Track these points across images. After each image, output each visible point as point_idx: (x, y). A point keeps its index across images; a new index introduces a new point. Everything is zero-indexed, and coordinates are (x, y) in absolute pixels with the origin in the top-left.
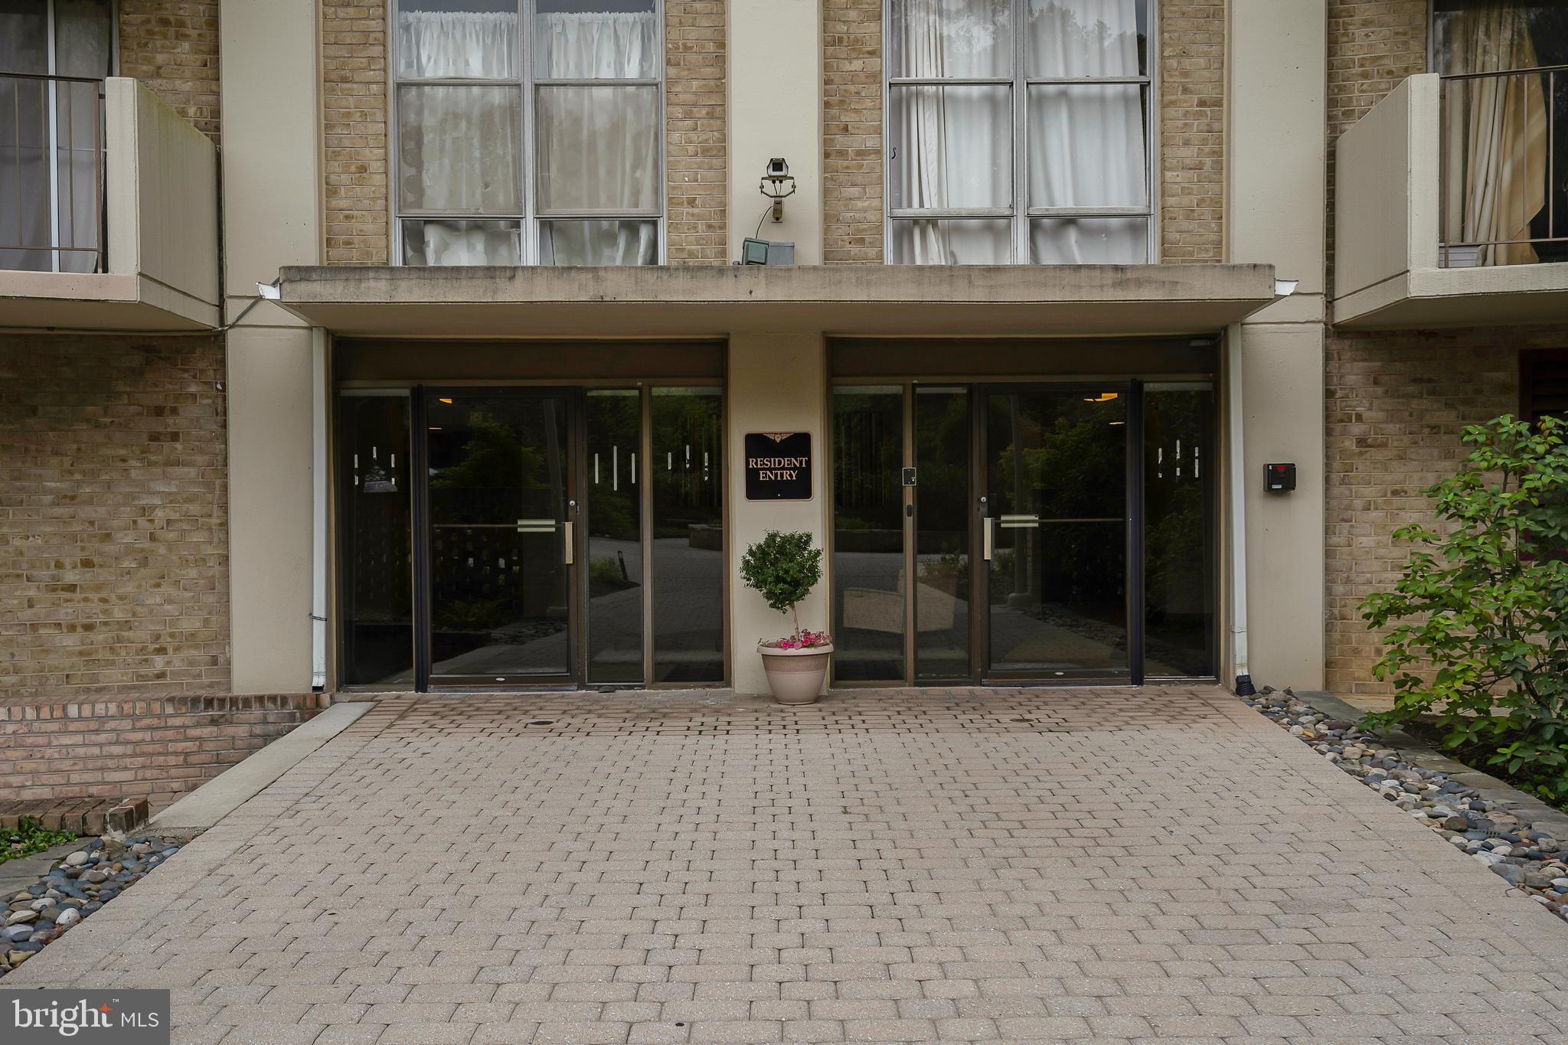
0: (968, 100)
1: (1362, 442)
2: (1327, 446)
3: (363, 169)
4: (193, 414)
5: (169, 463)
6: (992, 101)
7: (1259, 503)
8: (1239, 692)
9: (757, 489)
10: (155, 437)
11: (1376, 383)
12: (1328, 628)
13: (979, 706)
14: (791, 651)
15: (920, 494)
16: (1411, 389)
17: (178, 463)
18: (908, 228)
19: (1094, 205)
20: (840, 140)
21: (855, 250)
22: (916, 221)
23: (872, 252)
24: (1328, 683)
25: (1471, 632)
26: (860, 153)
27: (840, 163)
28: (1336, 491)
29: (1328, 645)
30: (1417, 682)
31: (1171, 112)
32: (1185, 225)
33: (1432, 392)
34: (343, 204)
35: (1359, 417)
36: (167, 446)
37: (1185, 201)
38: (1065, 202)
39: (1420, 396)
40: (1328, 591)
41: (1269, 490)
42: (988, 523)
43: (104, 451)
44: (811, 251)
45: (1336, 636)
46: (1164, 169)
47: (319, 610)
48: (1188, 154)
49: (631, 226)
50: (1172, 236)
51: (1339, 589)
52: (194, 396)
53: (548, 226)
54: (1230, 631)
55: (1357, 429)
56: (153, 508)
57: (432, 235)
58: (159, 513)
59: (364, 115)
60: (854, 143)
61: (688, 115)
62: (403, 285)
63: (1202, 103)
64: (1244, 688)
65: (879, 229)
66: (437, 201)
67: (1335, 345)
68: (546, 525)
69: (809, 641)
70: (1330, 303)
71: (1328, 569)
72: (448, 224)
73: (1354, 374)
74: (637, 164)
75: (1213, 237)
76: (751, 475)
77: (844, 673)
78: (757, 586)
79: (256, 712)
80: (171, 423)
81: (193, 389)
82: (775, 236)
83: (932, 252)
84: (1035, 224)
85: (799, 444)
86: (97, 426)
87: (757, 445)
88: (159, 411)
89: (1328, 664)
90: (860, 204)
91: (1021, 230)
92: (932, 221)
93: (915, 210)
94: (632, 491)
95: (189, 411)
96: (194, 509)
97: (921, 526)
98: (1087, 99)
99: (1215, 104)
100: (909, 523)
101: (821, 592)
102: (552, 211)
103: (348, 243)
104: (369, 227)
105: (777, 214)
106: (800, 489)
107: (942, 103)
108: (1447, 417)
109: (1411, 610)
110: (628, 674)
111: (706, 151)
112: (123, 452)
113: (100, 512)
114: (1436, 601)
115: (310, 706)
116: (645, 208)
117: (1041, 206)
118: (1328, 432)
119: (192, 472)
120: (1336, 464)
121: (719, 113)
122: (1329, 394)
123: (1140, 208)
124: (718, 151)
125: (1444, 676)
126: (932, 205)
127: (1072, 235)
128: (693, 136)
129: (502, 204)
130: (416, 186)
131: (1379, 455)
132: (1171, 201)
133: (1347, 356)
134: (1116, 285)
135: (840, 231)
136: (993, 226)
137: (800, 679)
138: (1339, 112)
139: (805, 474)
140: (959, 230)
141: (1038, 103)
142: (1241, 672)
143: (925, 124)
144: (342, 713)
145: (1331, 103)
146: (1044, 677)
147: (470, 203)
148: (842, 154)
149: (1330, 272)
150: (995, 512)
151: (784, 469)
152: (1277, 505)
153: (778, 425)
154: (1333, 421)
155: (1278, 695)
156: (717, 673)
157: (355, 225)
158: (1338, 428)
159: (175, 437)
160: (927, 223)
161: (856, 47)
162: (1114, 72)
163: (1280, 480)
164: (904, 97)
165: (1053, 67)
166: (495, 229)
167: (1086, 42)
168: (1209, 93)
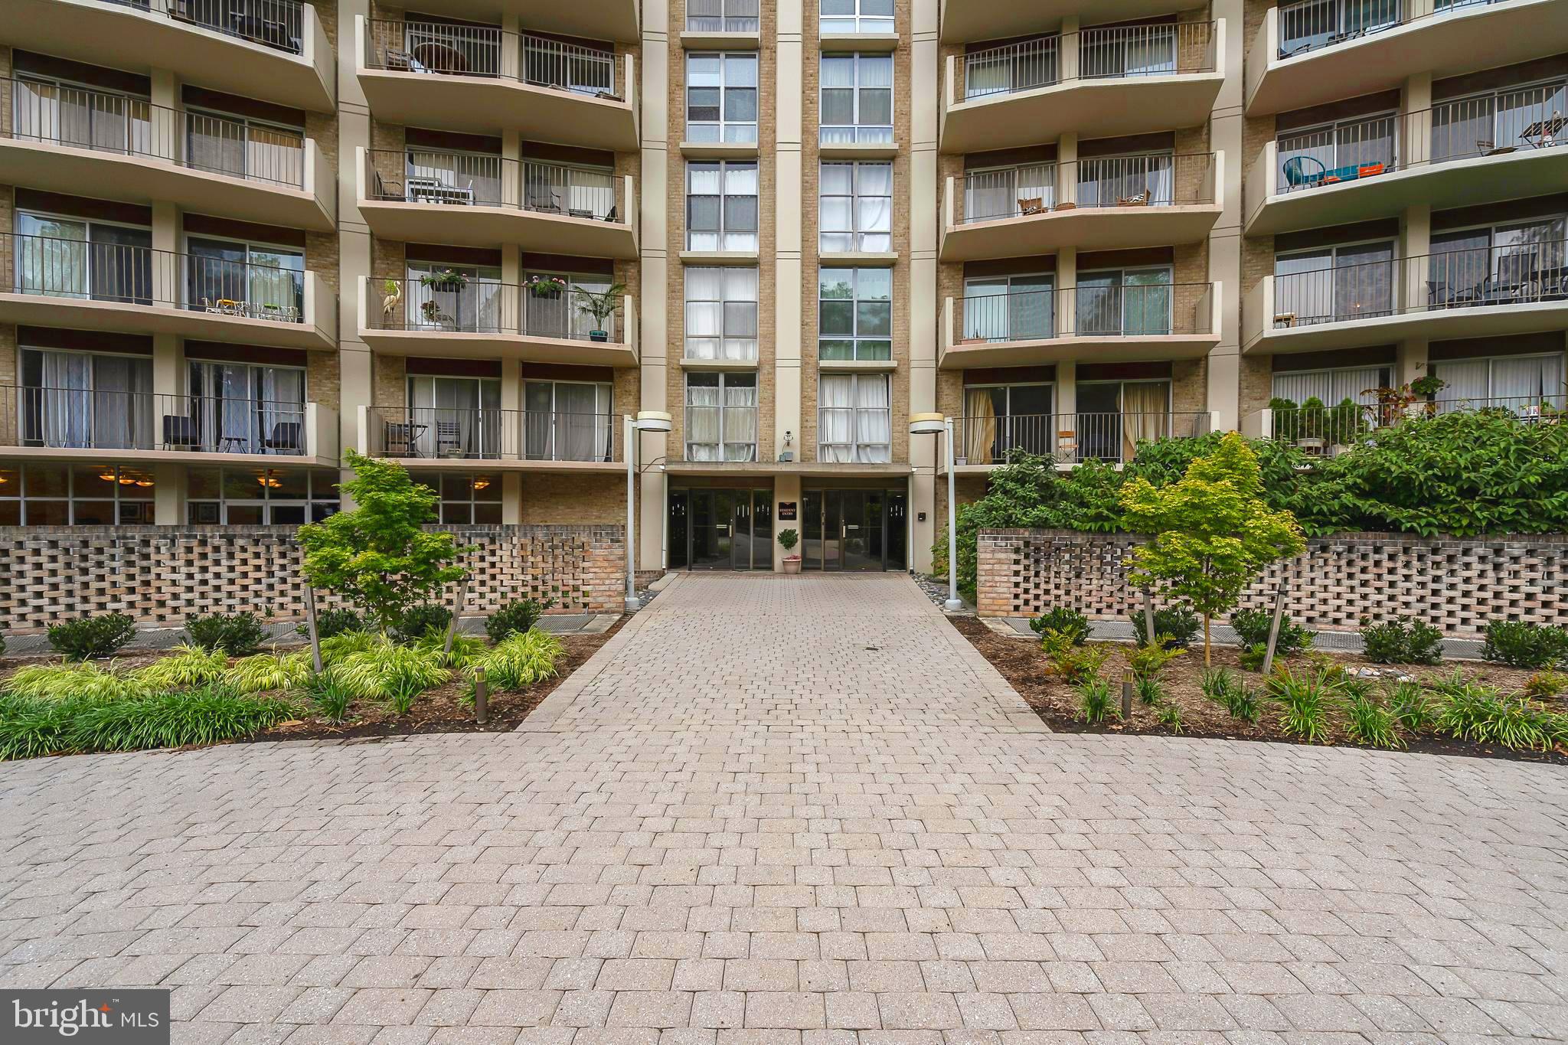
0: (841, 412)
3: (677, 430)
6: (847, 412)
7: (917, 524)
8: (910, 573)
9: (782, 517)
10: (621, 501)
13: (840, 575)
15: (826, 520)
18: (824, 447)
19: (874, 441)
20: (805, 424)
21: (809, 455)
22: (826, 445)
23: (814, 456)
26: (811, 427)
27: (805, 431)
31: (895, 417)
37: (899, 441)
38: (867, 441)
41: (919, 519)
42: (844, 527)
43: (605, 505)
44: (797, 457)
46: (893, 432)
47: (665, 548)
48: (899, 428)
49: (749, 446)
50: (895, 450)
53: (726, 445)
54: (909, 557)
55: (943, 504)
57: (694, 447)
59: (677, 415)
60: (809, 424)
61: (765, 417)
63: (903, 415)
64: (912, 572)
65: (816, 448)
66: (696, 438)
67: (938, 481)
68: (724, 526)
69: (795, 558)
70: (936, 470)
71: (935, 541)
72: (699, 444)
73: (943, 488)
74: (750, 428)
75: (905, 453)
76: (780, 513)
77: (803, 569)
78: (782, 543)
79: (647, 575)
82: (788, 450)
83: (830, 458)
84: (858, 446)
85: (794, 505)
86: (606, 498)
87: (782, 506)
90: (811, 440)
91: (854, 448)
92: (831, 445)
93: (826, 442)
94: (747, 518)
97: (827, 529)
98: (873, 412)
99: (907, 415)
100: (823, 527)
101: (799, 544)
102: (726, 442)
103: (673, 454)
104: (679, 445)
105: (788, 444)
106: (793, 517)
107: (833, 413)
110: (748, 568)
111: (769, 426)
115: (662, 574)
116: (752, 441)
117: (860, 441)
118: (936, 504)
120: (938, 513)
121: (773, 416)
122: (936, 494)
123: (887, 442)
124: (773, 426)
126: (830, 441)
127: (868, 449)
128: (766, 422)
129: (713, 440)
130: (690, 435)
132: (895, 440)
133: (942, 484)
135: (805, 449)
136: (847, 447)
137: (792, 568)
139: (795, 513)
140: (838, 449)
141: (860, 413)
142: (911, 569)
143: (829, 418)
144: (671, 576)
146: (860, 570)
147: (705, 439)
148: (806, 428)
149: (936, 460)
150: (846, 525)
151: (788, 512)
152: (921, 524)
153: (788, 501)
154: (937, 501)
155: (921, 574)
156: (771, 568)
157: (674, 445)
158: (939, 503)
160: (828, 446)
161: (810, 399)
162: (881, 406)
163: (922, 517)
164: (823, 411)
165: (864, 404)
166: (712, 446)
167: (873, 397)
168: (905, 412)
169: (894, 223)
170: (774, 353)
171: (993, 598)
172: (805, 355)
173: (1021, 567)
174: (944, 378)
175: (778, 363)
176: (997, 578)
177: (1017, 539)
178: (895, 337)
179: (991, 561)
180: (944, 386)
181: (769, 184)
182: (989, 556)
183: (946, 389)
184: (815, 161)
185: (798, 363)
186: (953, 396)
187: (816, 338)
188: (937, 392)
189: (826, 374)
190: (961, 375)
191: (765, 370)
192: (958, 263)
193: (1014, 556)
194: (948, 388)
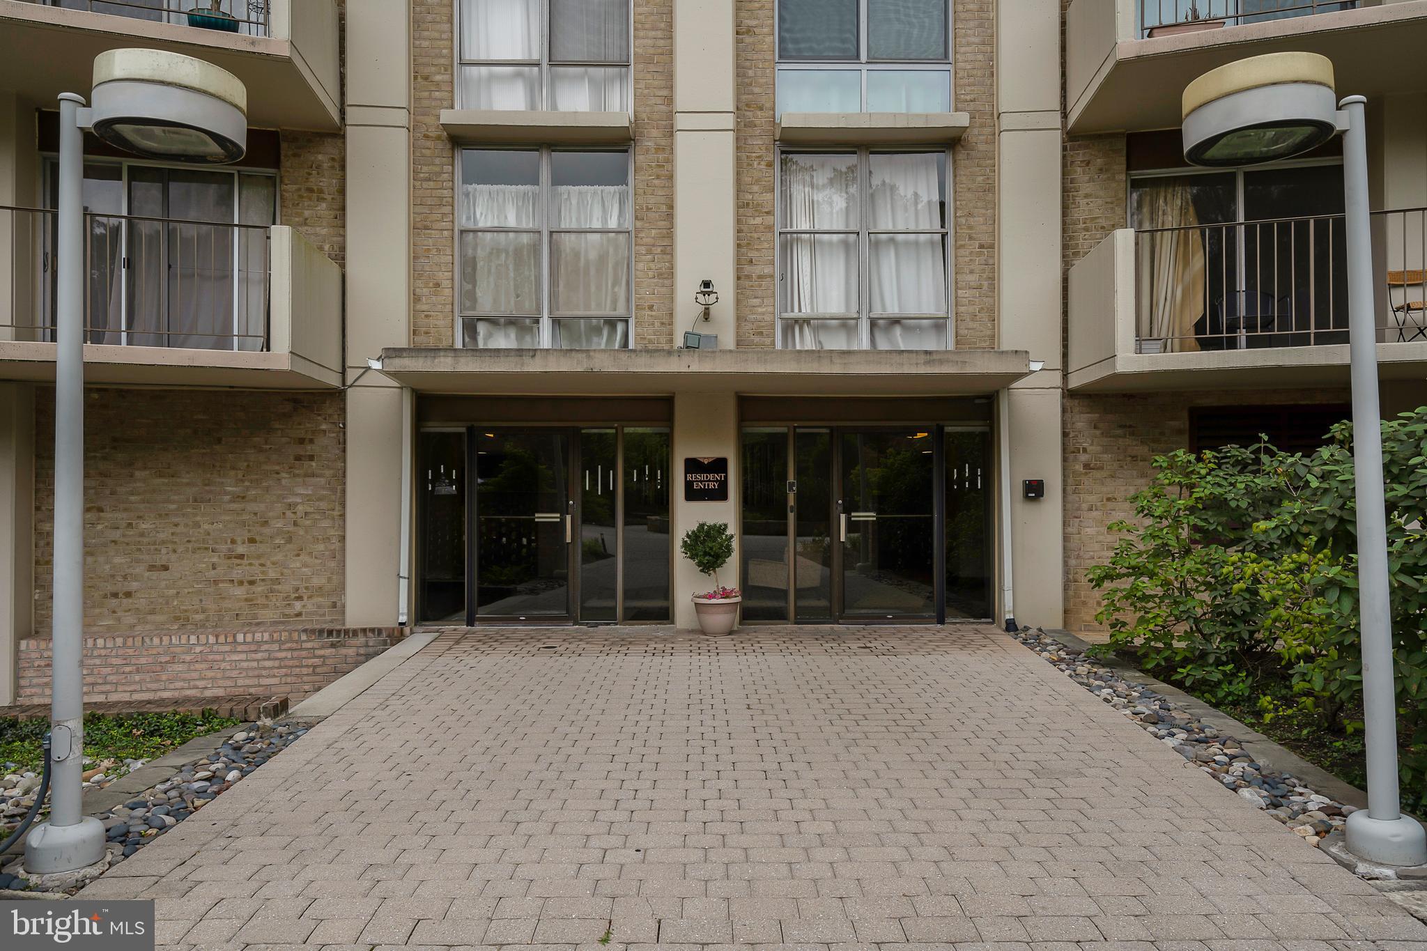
0: (830, 243)
1: (1086, 466)
2: (1064, 469)
3: (437, 285)
4: (324, 444)
5: (306, 475)
6: (846, 244)
7: (1021, 507)
8: (1008, 630)
9: (692, 494)
10: (298, 458)
11: (1095, 427)
12: (1066, 588)
13: (837, 638)
14: (714, 601)
15: (799, 497)
16: (1119, 432)
17: (313, 475)
18: (790, 326)
19: (911, 310)
20: (748, 269)
21: (757, 339)
22: (796, 321)
23: (768, 341)
24: (1066, 623)
25: (1159, 591)
26: (760, 277)
27: (747, 283)
28: (1071, 498)
29: (1066, 599)
30: (1124, 624)
31: (961, 252)
32: (971, 325)
33: (1132, 434)
34: (425, 307)
35: (1085, 450)
36: (306, 463)
37: (971, 309)
38: (893, 310)
39: (1125, 436)
40: (1065, 563)
41: (1026, 497)
42: (843, 517)
43: (265, 467)
44: (728, 340)
45: (1071, 593)
46: (957, 288)
47: (404, 572)
48: (972, 278)
49: (611, 323)
50: (962, 332)
51: (1073, 562)
52: (324, 431)
53: (557, 322)
54: (1001, 589)
55: (1083, 458)
56: (296, 504)
57: (482, 328)
58: (300, 508)
59: (439, 250)
60: (757, 270)
61: (649, 252)
63: (981, 246)
64: (1011, 627)
65: (773, 326)
66: (485, 306)
67: (1069, 403)
68: (554, 517)
69: (726, 594)
70: (1065, 376)
71: (1065, 548)
72: (492, 321)
73: (1081, 421)
74: (616, 282)
75: (989, 332)
76: (688, 485)
78: (692, 557)
79: (361, 639)
80: (309, 449)
81: (324, 427)
82: (705, 330)
83: (806, 341)
84: (873, 323)
85: (719, 465)
86: (261, 450)
87: (693, 465)
88: (301, 441)
89: (1066, 612)
90: (760, 310)
91: (864, 327)
92: (807, 321)
93: (796, 314)
94: (610, 495)
95: (321, 441)
96: (323, 505)
97: (799, 518)
98: (907, 243)
99: (990, 247)
100: (791, 517)
101: (734, 561)
102: (557, 314)
103: (426, 333)
104: (441, 323)
105: (706, 316)
106: (720, 494)
107: (813, 245)
108: (1142, 450)
109: (1120, 576)
110: (607, 615)
111: (660, 275)
112: (277, 468)
113: (259, 507)
114: (1136, 571)
115: (396, 636)
116: (621, 311)
117: (877, 312)
118: (1065, 460)
119: (322, 481)
120: (1070, 481)
121: (669, 251)
122: (1065, 434)
123: (942, 314)
124: (668, 275)
125: (1142, 621)
126: (806, 311)
127: (898, 331)
128: (652, 265)
129: (528, 308)
130: (471, 296)
131: (1098, 474)
132: (962, 309)
133: (1076, 410)
135: (747, 327)
136: (846, 324)
137: (719, 620)
138: (1070, 252)
139: (724, 484)
140: (825, 327)
141: (876, 246)
142: (1009, 616)
143: (803, 259)
144: (418, 640)
145: (1065, 247)
146: (881, 619)
147: (506, 307)
148: (749, 277)
149: (1065, 356)
150: (847, 510)
151: (709, 481)
152: (1032, 508)
153: (706, 454)
154: (1068, 452)
155: (1033, 631)
156: (664, 615)
157: (432, 321)
158: (1071, 456)
159: (311, 458)
160: (804, 322)
161: (758, 209)
162: (924, 226)
163: (1034, 490)
164: (789, 241)
165: (885, 222)
166: (523, 324)
167: (907, 207)
168: (986, 239)
170: (670, 100)
174: (1080, 156)
175: (681, 121)
178: (962, 56)
180: (1078, 172)
183: (1085, 184)
185: (729, 121)
186: (1101, 190)
187: (772, 65)
188: (1065, 190)
189: (796, 151)
190: (1122, 145)
191: (651, 135)
194: (1091, 180)
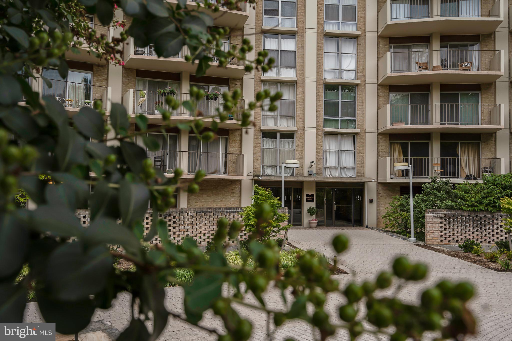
0: (332, 152)
1: (381, 196)
2: (377, 197)
3: (258, 159)
4: (237, 190)
5: (233, 196)
6: (335, 152)
7: (369, 204)
8: (366, 227)
9: (307, 201)
10: (232, 193)
11: (383, 189)
12: (377, 220)
14: (314, 221)
15: (327, 202)
16: (387, 190)
17: (234, 196)
18: (325, 168)
19: (348, 165)
20: (318, 157)
21: (319, 171)
22: (326, 167)
23: (321, 171)
24: (377, 226)
25: (393, 219)
26: (320, 159)
27: (317, 160)
28: (378, 203)
29: (377, 222)
30: (388, 224)
31: (358, 155)
32: (360, 169)
33: (389, 191)
34: (255, 163)
35: (381, 193)
36: (233, 194)
37: (360, 166)
38: (345, 165)
39: (388, 191)
40: (377, 215)
41: (370, 202)
42: (335, 206)
43: (226, 195)
45: (378, 221)
46: (357, 162)
48: (360, 160)
50: (358, 170)
51: (378, 215)
52: (236, 188)
54: (365, 220)
55: (381, 195)
56: (231, 202)
57: (265, 167)
58: (232, 203)
59: (258, 152)
60: (319, 157)
61: (299, 153)
62: (276, 178)
63: (362, 154)
64: (367, 227)
65: (322, 168)
66: (266, 162)
67: (378, 184)
70: (377, 180)
71: (377, 212)
72: (267, 166)
73: (380, 188)
75: (363, 170)
76: (307, 199)
77: (318, 225)
78: (309, 213)
80: (234, 191)
81: (236, 187)
84: (341, 168)
85: (312, 195)
86: (225, 191)
87: (307, 195)
88: (232, 190)
89: (377, 224)
90: (320, 165)
91: (339, 168)
92: (328, 167)
93: (326, 166)
94: (290, 201)
95: (236, 190)
96: (236, 202)
97: (327, 206)
98: (347, 152)
99: (363, 154)
100: (325, 205)
101: (315, 214)
102: (280, 165)
103: (256, 168)
104: (258, 166)
105: (311, 167)
106: (312, 201)
107: (329, 152)
108: (391, 194)
109: (387, 217)
111: (301, 158)
112: (228, 195)
113: (225, 202)
114: (390, 216)
117: (342, 165)
118: (377, 195)
119: (236, 197)
120: (378, 199)
122: (377, 190)
123: (354, 166)
125: (390, 223)
126: (328, 165)
127: (346, 169)
128: (299, 156)
129: (274, 164)
130: (263, 162)
131: (383, 198)
132: (358, 166)
133: (379, 186)
134: (355, 179)
135: (317, 168)
136: (336, 168)
137: (313, 225)
138: (378, 155)
139: (313, 199)
140: (331, 168)
141: (341, 152)
142: (367, 225)
143: (327, 155)
145: (377, 154)
146: (342, 226)
147: (270, 163)
148: (318, 159)
149: (377, 175)
150: (336, 204)
151: (310, 198)
152: (371, 204)
153: (310, 193)
154: (378, 194)
155: (371, 228)
156: (301, 225)
157: (257, 166)
158: (378, 195)
159: (234, 193)
160: (327, 167)
161: (320, 146)
162: (351, 149)
163: (371, 201)
164: (325, 151)
165: (343, 148)
166: (274, 167)
167: (347, 145)
168: (363, 153)
169: (357, 66)
170: (303, 124)
171: (433, 237)
172: (318, 125)
173: (443, 225)
174: (380, 137)
175: (306, 129)
176: (434, 229)
177: (442, 214)
178: (359, 117)
179: (432, 222)
180: (380, 140)
181: (302, 46)
182: (431, 220)
183: (382, 143)
184: (322, 37)
185: (315, 129)
186: (385, 146)
187: (322, 117)
188: (377, 144)
189: (326, 134)
190: (388, 136)
191: (299, 132)
192: (386, 86)
193: (440, 221)
194: (382, 142)
